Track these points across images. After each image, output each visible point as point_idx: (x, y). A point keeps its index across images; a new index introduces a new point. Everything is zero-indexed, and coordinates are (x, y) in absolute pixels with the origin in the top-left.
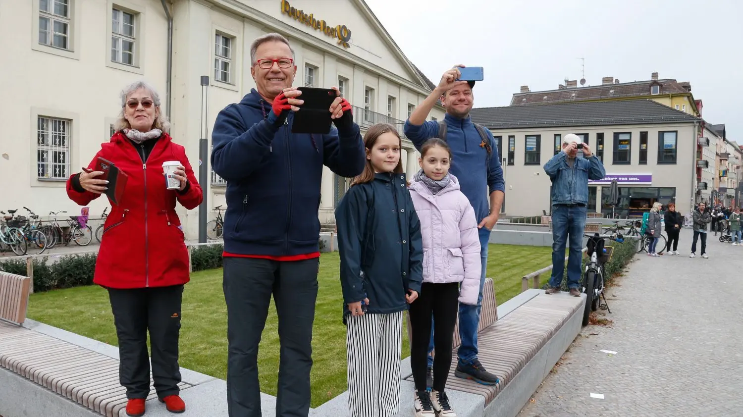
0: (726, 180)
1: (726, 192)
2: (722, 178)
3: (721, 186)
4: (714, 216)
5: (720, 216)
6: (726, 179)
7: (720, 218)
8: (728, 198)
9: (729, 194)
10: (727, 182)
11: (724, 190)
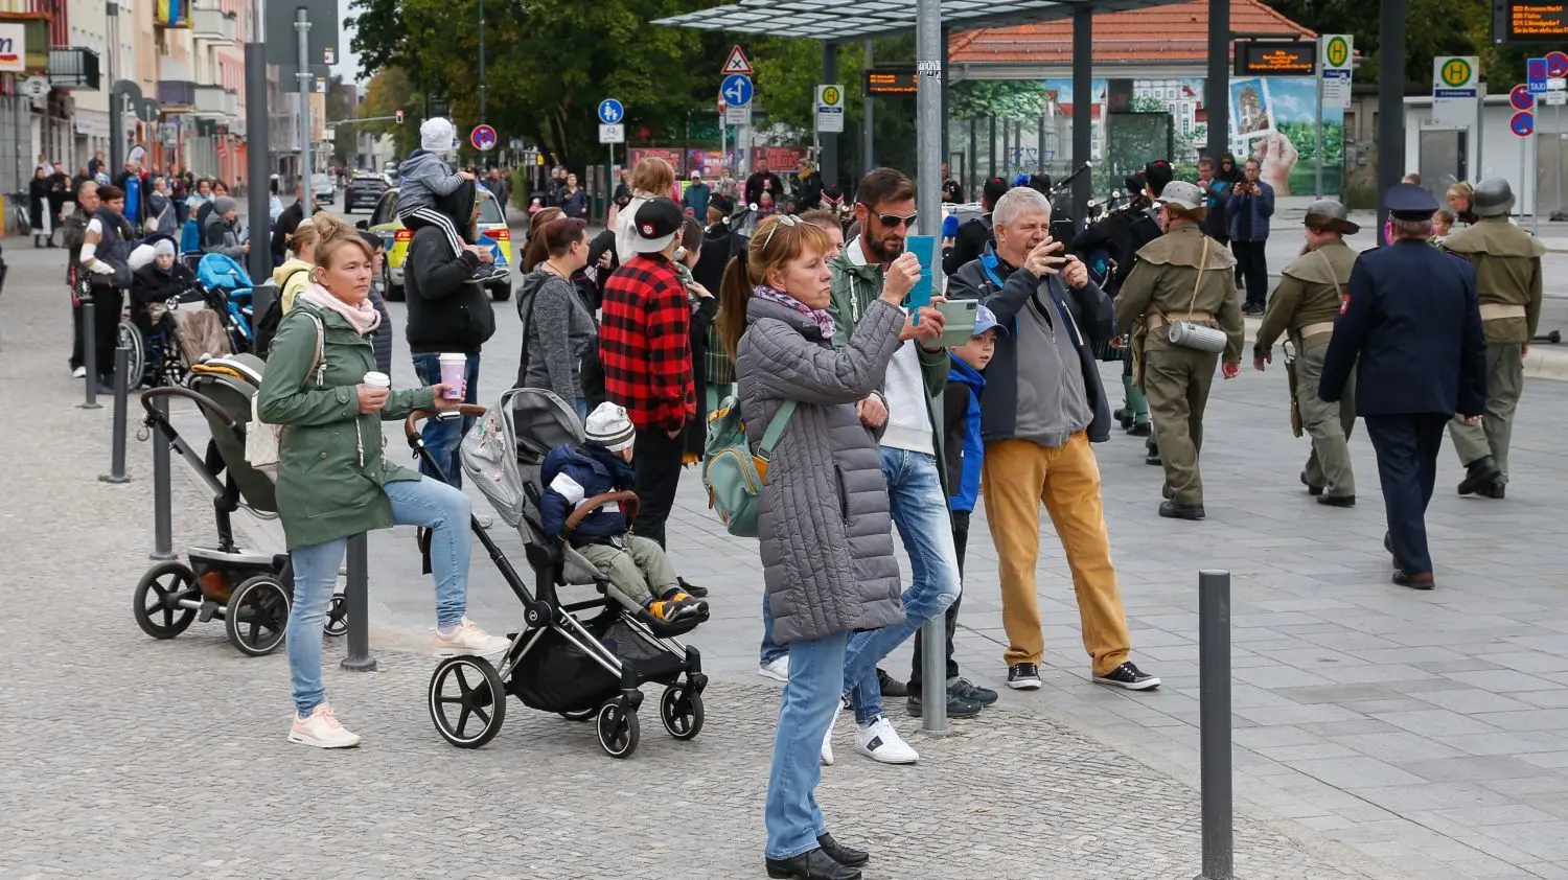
0: (189, 46)
1: (191, 102)
2: (168, 32)
3: (166, 77)
4: (102, 267)
5: (153, 268)
6: (185, 37)
7: (157, 283)
8: (202, 133)
9: (206, 116)
10: (191, 57)
11: (183, 92)
